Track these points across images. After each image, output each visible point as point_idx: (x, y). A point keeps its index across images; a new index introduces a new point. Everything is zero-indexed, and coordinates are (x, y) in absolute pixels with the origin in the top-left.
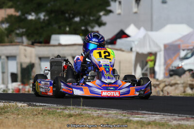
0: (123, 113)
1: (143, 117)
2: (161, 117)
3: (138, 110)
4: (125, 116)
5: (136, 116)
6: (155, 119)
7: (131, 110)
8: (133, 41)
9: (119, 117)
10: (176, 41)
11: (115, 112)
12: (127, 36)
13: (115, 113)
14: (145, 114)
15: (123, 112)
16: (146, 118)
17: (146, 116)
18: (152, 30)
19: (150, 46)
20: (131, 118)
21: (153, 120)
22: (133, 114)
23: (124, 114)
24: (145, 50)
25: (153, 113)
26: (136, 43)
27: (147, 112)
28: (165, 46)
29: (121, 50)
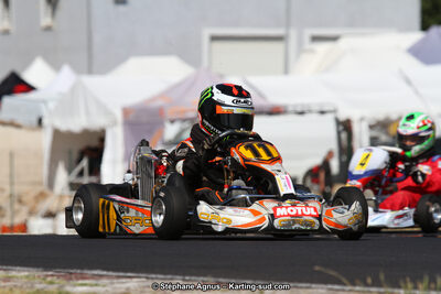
0: (47, 276)
1: (96, 285)
2: (142, 284)
3: (82, 269)
4: (51, 283)
5: (80, 282)
6: (128, 289)
7: (64, 268)
8: (45, 102)
9: (38, 286)
10: (154, 99)
11: (26, 273)
12: (29, 88)
13: (27, 277)
14: (101, 276)
15: (45, 273)
16: (104, 286)
17: (105, 281)
18: (90, 71)
19: (88, 113)
20: (68, 289)
21: (123, 290)
22: (71, 279)
23: (49, 279)
24: (76, 123)
25: (121, 274)
26: (51, 105)
27: (105, 273)
28: (126, 112)
29: (12, 124)
